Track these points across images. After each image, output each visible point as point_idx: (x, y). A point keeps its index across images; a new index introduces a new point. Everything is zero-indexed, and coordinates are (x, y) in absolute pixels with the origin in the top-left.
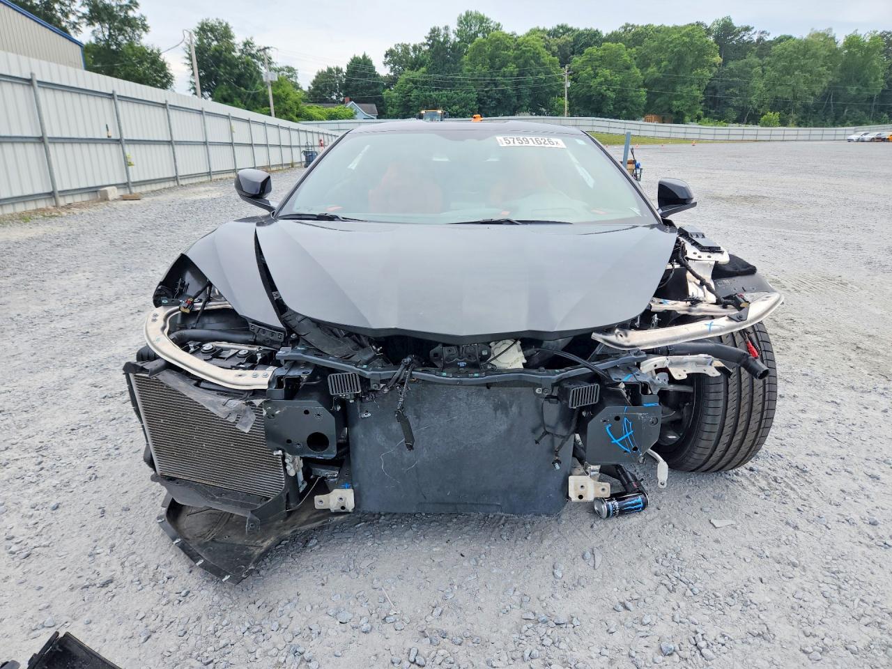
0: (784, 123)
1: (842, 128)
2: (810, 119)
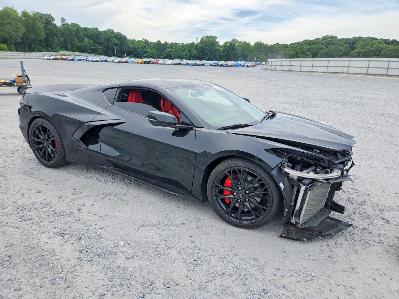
0: (10, 50)
1: (34, 53)
2: (18, 48)
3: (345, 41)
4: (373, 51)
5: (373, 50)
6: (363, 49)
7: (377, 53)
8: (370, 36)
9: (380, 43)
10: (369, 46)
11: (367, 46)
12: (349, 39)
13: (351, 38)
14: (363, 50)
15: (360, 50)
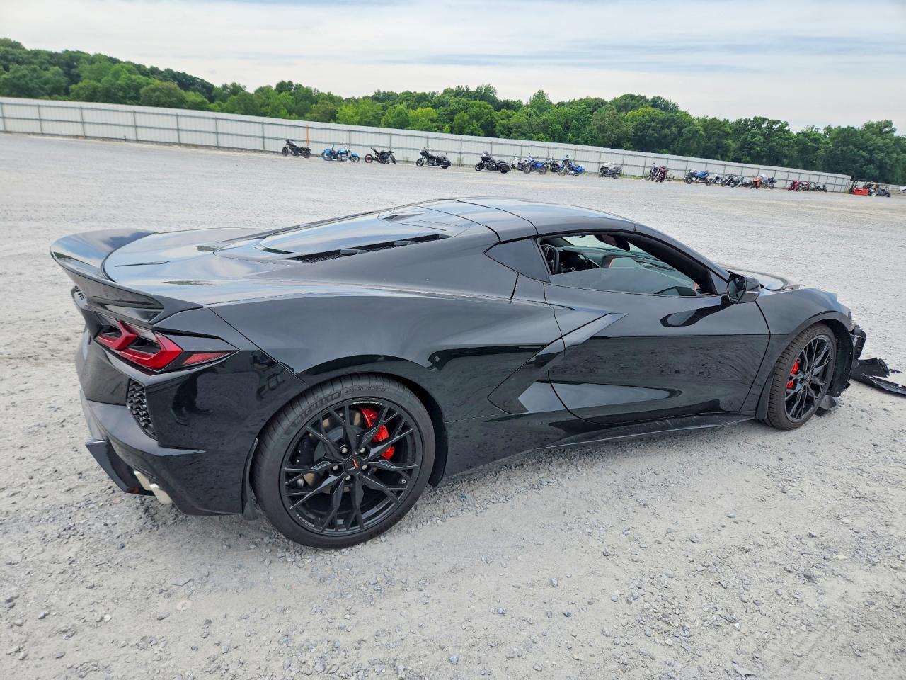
3: (47, 57)
4: (121, 88)
5: (122, 86)
6: (99, 81)
7: (133, 93)
8: (103, 54)
9: (130, 71)
10: (110, 76)
11: (104, 76)
12: (56, 54)
13: (60, 50)
14: (99, 85)
15: (92, 82)
